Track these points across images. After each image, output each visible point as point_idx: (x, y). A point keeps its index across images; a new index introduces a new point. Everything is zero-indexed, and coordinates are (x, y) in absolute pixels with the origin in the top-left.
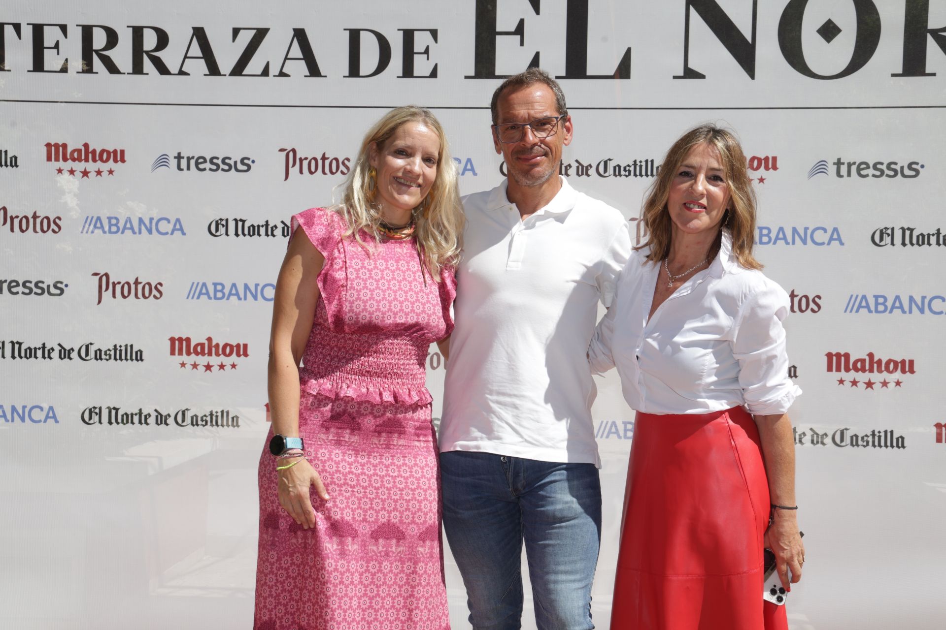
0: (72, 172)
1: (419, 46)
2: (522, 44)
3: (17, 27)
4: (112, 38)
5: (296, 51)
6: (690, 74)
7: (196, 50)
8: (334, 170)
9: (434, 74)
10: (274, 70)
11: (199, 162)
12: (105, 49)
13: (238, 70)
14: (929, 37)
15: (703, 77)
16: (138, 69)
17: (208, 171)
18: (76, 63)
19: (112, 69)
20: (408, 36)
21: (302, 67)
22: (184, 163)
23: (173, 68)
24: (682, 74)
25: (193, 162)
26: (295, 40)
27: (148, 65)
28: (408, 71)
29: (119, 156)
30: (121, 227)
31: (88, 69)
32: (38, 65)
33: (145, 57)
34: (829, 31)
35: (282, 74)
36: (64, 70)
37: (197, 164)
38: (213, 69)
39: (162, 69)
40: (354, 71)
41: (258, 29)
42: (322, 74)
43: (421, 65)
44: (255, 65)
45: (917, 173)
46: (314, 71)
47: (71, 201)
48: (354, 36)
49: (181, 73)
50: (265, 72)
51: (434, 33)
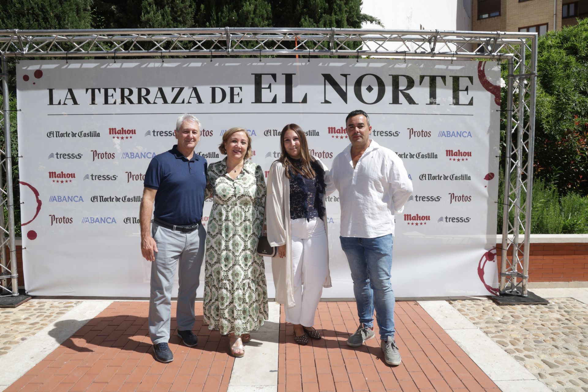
0: (118, 138)
1: (235, 92)
2: (271, 92)
3: (99, 90)
4: (131, 92)
5: (194, 95)
6: (326, 102)
7: (159, 95)
8: (207, 134)
9: (241, 102)
10: (186, 101)
11: (161, 133)
12: (128, 96)
13: (174, 102)
14: (400, 92)
15: (330, 103)
16: (140, 102)
17: (164, 136)
18: (119, 101)
19: (131, 102)
20: (232, 89)
21: (196, 100)
22: (156, 134)
23: (152, 101)
24: (324, 102)
25: (159, 133)
26: (193, 92)
27: (143, 100)
28: (232, 101)
29: (133, 132)
30: (135, 156)
31: (123, 102)
32: (106, 102)
33: (142, 98)
34: (370, 89)
35: (189, 103)
36: (115, 103)
37: (160, 134)
38: (165, 102)
39: (148, 102)
40: (214, 101)
41: (181, 88)
42: (203, 102)
43: (236, 99)
44: (180, 100)
45: (398, 135)
46: (200, 101)
47: (118, 147)
48: (214, 90)
49: (154, 103)
50: (183, 102)
51: (241, 88)
